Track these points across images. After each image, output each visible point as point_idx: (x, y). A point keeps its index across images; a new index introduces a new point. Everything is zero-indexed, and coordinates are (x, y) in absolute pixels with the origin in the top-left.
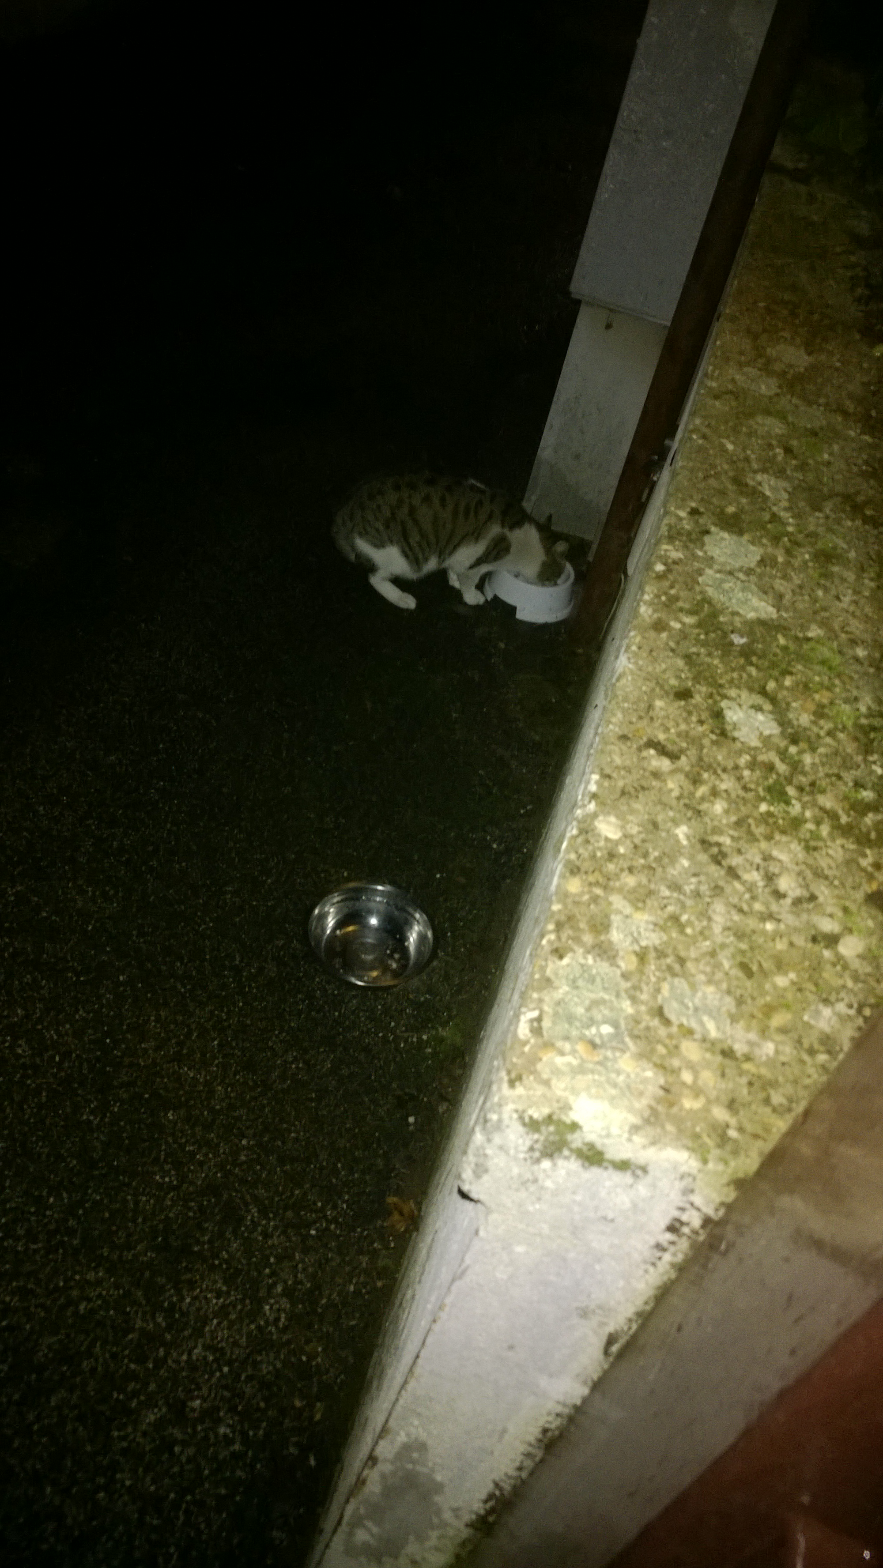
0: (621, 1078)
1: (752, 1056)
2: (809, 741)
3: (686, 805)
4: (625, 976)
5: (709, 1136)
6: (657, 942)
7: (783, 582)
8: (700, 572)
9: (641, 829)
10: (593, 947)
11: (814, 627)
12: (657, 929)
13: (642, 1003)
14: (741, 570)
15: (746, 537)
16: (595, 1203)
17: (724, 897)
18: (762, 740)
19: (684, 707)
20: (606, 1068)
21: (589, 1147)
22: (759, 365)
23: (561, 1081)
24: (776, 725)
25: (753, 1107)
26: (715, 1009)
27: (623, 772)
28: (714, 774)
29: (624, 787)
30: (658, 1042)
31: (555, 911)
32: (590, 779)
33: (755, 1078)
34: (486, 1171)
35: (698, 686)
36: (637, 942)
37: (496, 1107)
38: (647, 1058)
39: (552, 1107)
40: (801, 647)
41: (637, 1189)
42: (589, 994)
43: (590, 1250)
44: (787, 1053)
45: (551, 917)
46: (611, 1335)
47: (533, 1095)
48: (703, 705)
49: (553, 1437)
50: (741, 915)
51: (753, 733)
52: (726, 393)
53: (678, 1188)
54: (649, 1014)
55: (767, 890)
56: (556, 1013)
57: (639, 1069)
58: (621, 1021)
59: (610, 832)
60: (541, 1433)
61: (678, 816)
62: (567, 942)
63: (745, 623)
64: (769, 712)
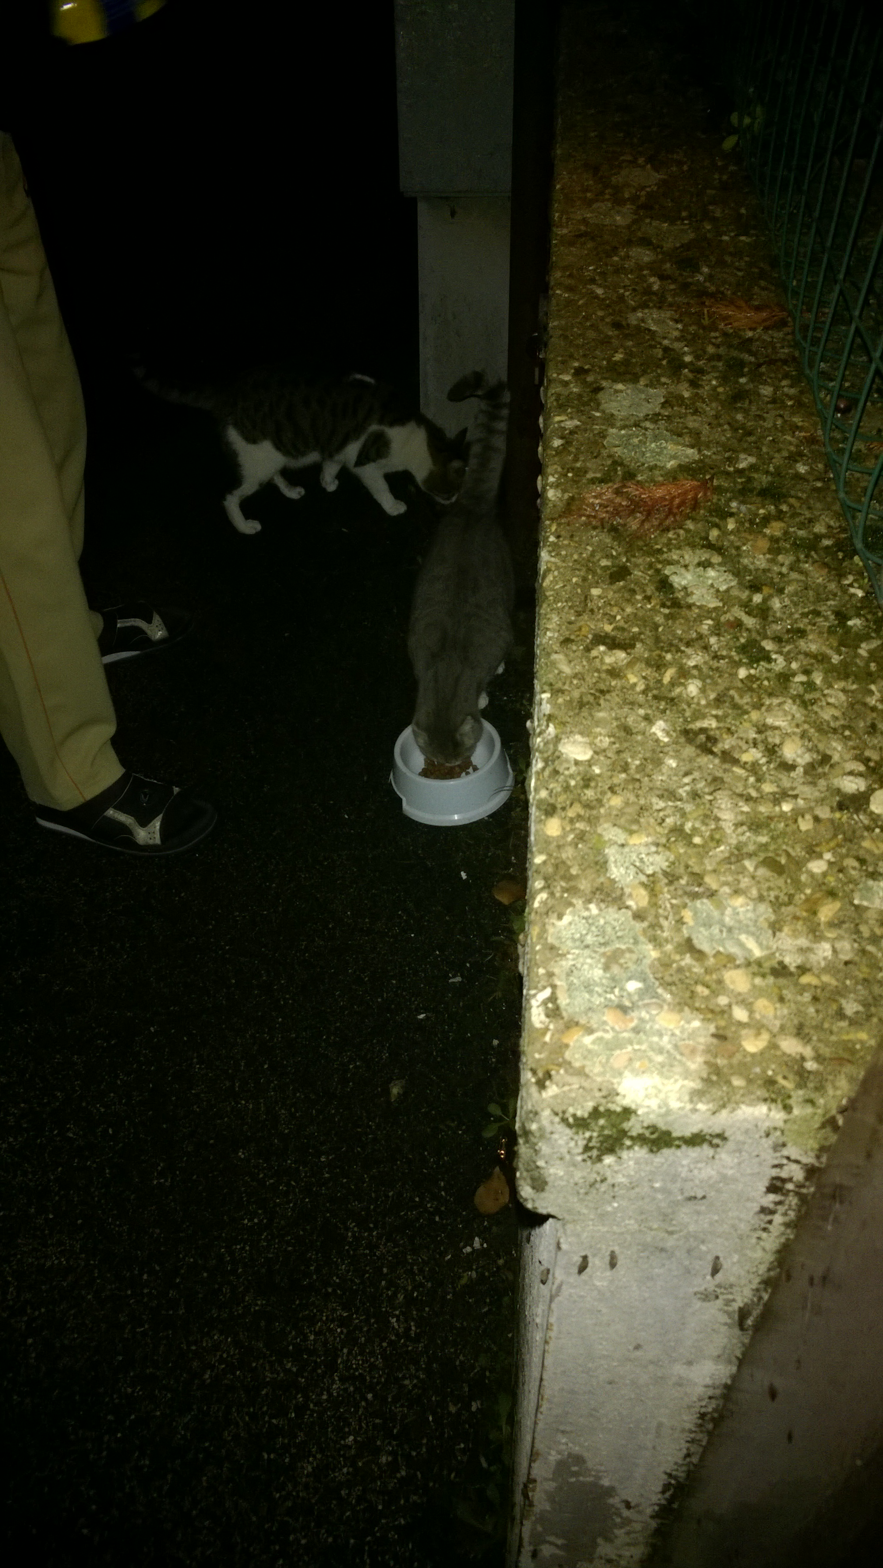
0: (666, 1039)
1: (808, 966)
2: (772, 584)
3: (655, 697)
4: (638, 916)
5: (785, 1078)
6: (665, 865)
7: (695, 417)
8: (603, 435)
9: (612, 739)
10: (594, 893)
11: (742, 456)
12: (660, 849)
13: (667, 941)
14: (646, 418)
15: (643, 382)
16: (678, 1185)
17: (725, 789)
18: (720, 598)
19: (624, 587)
20: (645, 1032)
21: (650, 1130)
22: (607, 197)
23: (597, 1064)
24: (731, 577)
25: (826, 1025)
26: (751, 923)
27: (575, 682)
28: (677, 652)
29: (581, 697)
30: (696, 983)
31: (540, 865)
32: (541, 699)
33: (819, 991)
34: (546, 1183)
35: (633, 560)
36: (642, 871)
37: (531, 1115)
38: (689, 1007)
39: (595, 1097)
40: (735, 483)
41: (720, 1159)
42: (602, 950)
43: (689, 1232)
44: (847, 949)
45: (537, 872)
46: (741, 1310)
47: (570, 1091)
48: (645, 579)
49: (713, 1419)
50: (751, 803)
51: (708, 593)
52: (580, 236)
53: (766, 1146)
54: (677, 953)
55: (772, 766)
56: (571, 984)
57: (682, 1023)
58: (648, 971)
59: (579, 754)
60: (699, 1418)
61: (649, 712)
62: (562, 897)
63: (666, 474)
64: (720, 564)
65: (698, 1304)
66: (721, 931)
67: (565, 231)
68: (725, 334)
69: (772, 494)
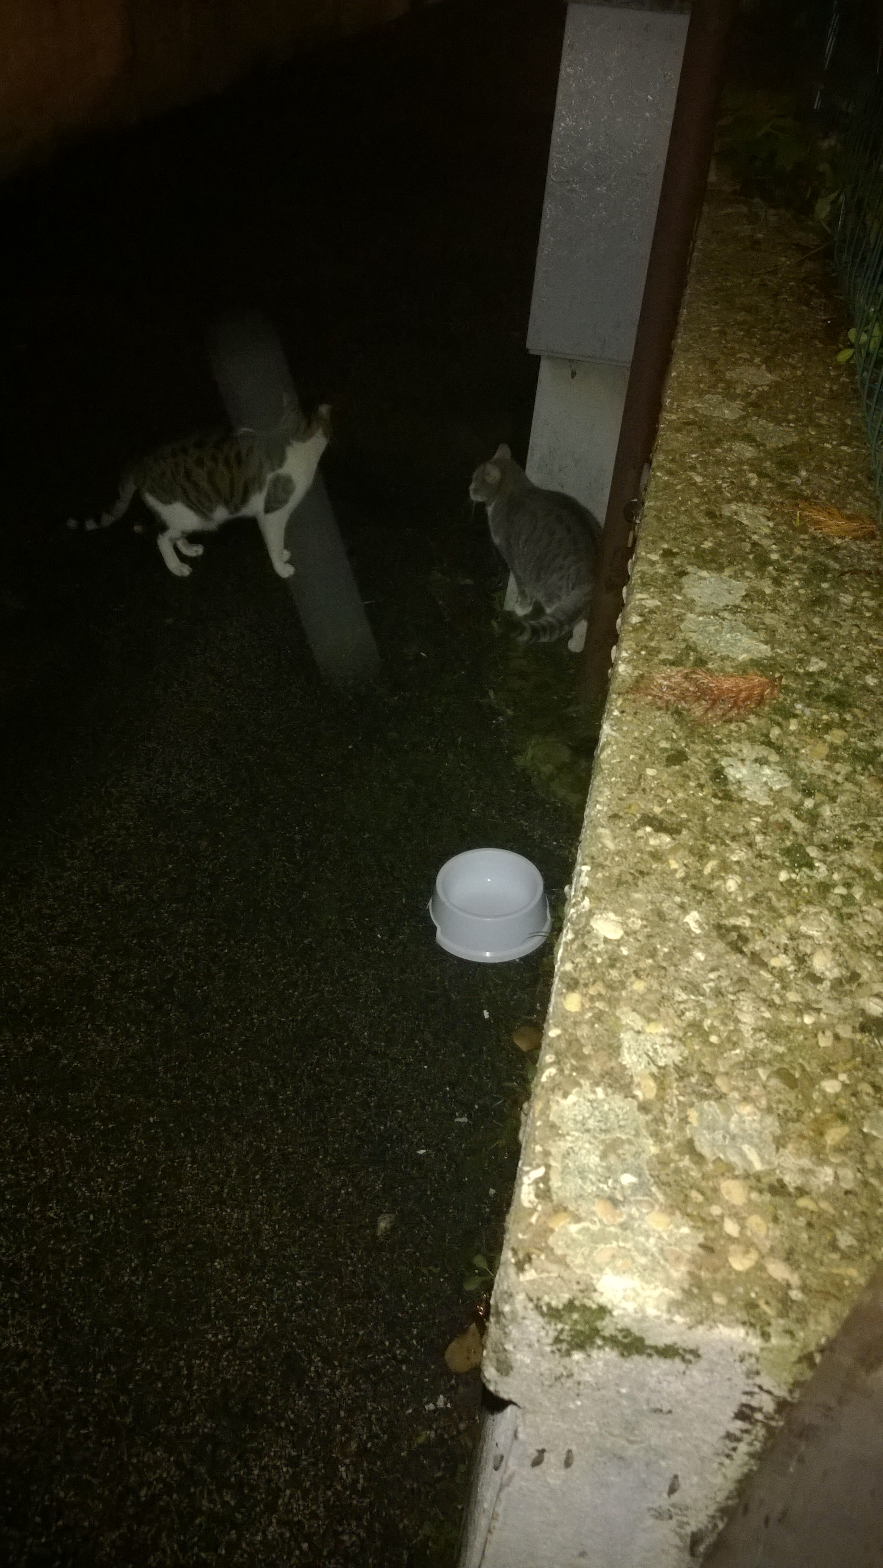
0: (652, 1240)
1: (807, 1190)
2: (826, 792)
3: (694, 887)
4: (644, 1108)
5: (767, 1303)
6: (678, 1059)
7: (773, 614)
8: (681, 618)
9: (645, 923)
10: (603, 1077)
11: (814, 659)
12: (676, 1042)
13: (668, 1138)
14: (725, 609)
15: (727, 572)
16: (645, 1394)
17: (749, 991)
18: (772, 797)
19: (679, 772)
20: (632, 1230)
21: (624, 1333)
22: (720, 390)
23: (579, 1256)
24: (786, 777)
25: (817, 1255)
26: (755, 1134)
27: (617, 859)
28: (722, 844)
29: (620, 875)
30: (691, 1187)
31: (553, 1038)
32: (581, 871)
33: (815, 1217)
34: (511, 1368)
35: (691, 745)
36: (654, 1062)
37: (505, 1296)
38: (680, 1210)
39: (572, 1290)
40: (803, 685)
41: (691, 1376)
42: (603, 1136)
43: (650, 1445)
44: (849, 1177)
45: (550, 1045)
46: (693, 1534)
47: (548, 1278)
48: (701, 766)
50: (773, 1011)
51: (761, 791)
52: (688, 424)
53: (739, 1371)
54: (676, 1152)
55: (799, 975)
56: (565, 1167)
57: (672, 1226)
58: (645, 1166)
59: (609, 932)
61: (685, 901)
63: (736, 666)
64: (777, 763)
65: (650, 1522)
66: (724, 1137)
67: (674, 417)
68: (814, 538)
69: (838, 701)
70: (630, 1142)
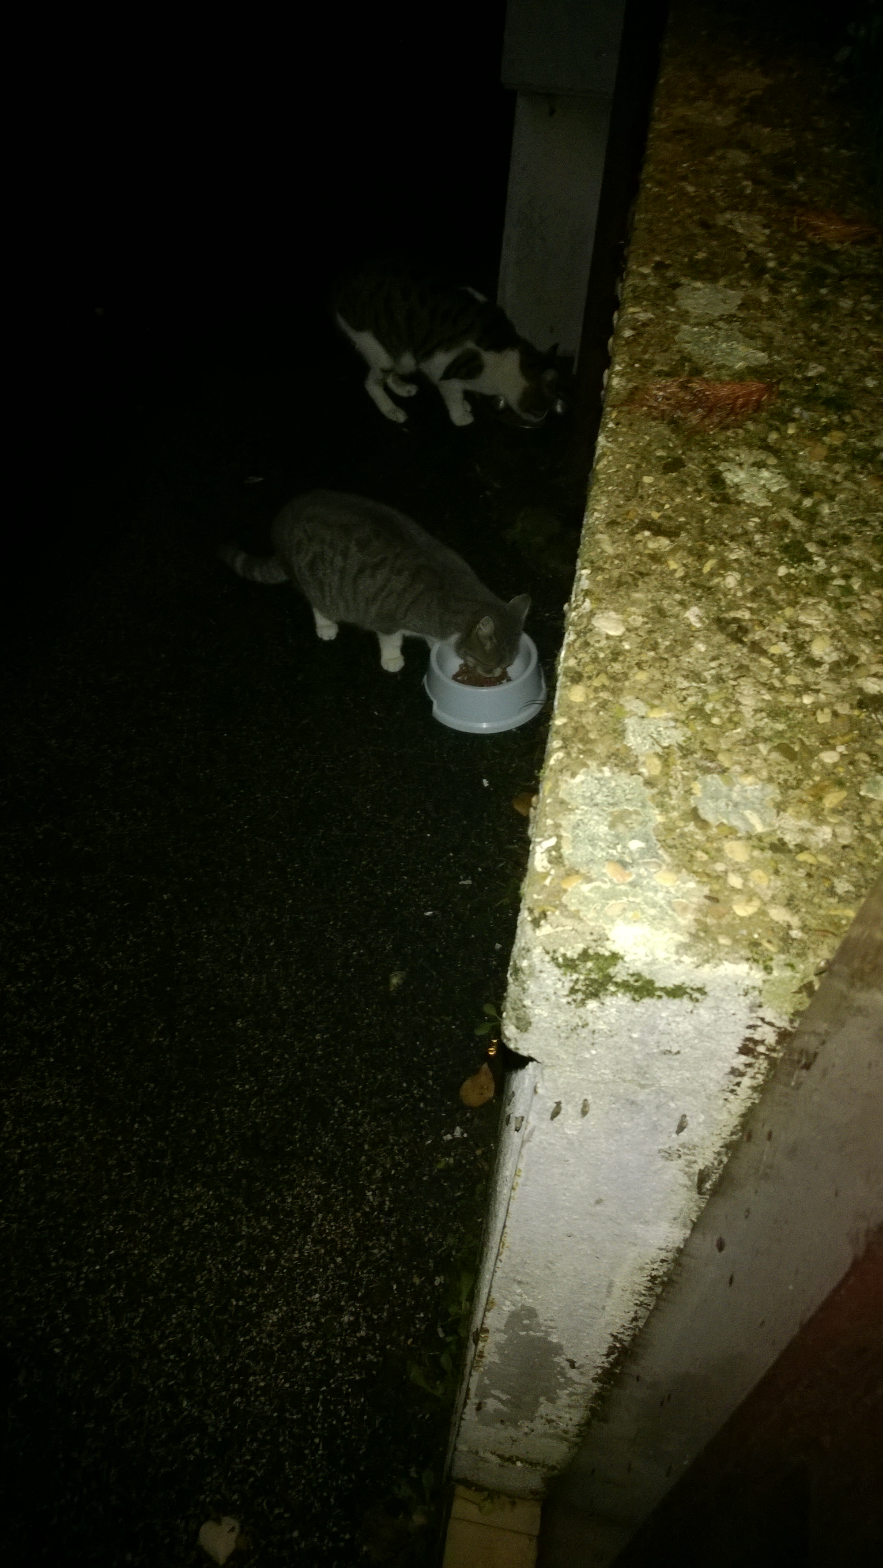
0: (661, 895)
1: (807, 846)
3: (693, 584)
4: (649, 783)
5: (769, 942)
6: (681, 739)
7: (770, 322)
8: (675, 330)
9: (645, 620)
10: (609, 757)
11: (812, 365)
12: (679, 724)
13: (673, 808)
14: (721, 318)
15: (722, 282)
16: (655, 1037)
17: (750, 676)
18: (770, 498)
19: (675, 478)
21: (635, 977)
22: (711, 96)
23: (592, 910)
24: (784, 480)
25: (816, 900)
26: (757, 801)
27: (616, 562)
28: (721, 544)
29: (620, 577)
30: (697, 848)
31: (559, 726)
32: (581, 575)
33: (814, 868)
34: (530, 1023)
35: (689, 453)
36: (658, 743)
37: (523, 952)
38: (686, 868)
39: (586, 940)
40: (801, 390)
41: (698, 1014)
42: (611, 809)
43: (660, 1088)
44: (847, 834)
45: (557, 733)
46: (701, 1172)
47: (563, 931)
48: (698, 472)
49: (663, 1283)
50: (773, 693)
51: (759, 493)
52: (677, 132)
53: (743, 1004)
54: (681, 820)
55: (799, 660)
56: (577, 836)
57: (678, 882)
58: (651, 833)
59: (610, 629)
60: (649, 1281)
61: (685, 598)
62: (578, 758)
63: (734, 374)
64: (775, 466)
65: (660, 1163)
66: (727, 805)
67: (663, 126)
68: (812, 245)
69: (837, 404)
70: (637, 813)
